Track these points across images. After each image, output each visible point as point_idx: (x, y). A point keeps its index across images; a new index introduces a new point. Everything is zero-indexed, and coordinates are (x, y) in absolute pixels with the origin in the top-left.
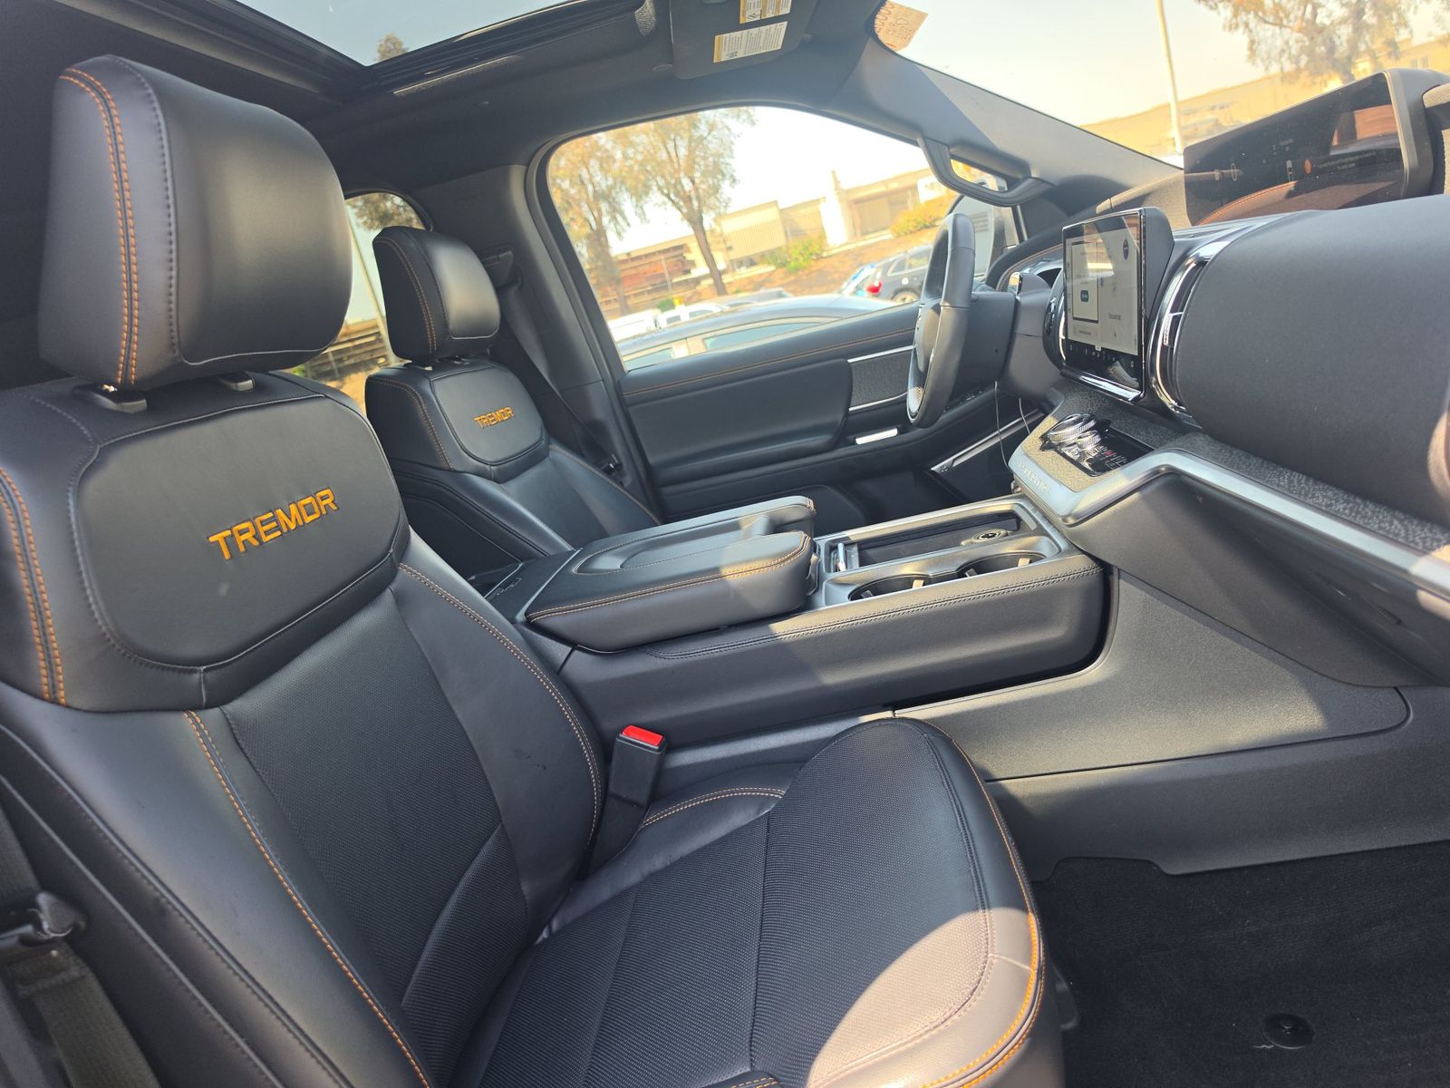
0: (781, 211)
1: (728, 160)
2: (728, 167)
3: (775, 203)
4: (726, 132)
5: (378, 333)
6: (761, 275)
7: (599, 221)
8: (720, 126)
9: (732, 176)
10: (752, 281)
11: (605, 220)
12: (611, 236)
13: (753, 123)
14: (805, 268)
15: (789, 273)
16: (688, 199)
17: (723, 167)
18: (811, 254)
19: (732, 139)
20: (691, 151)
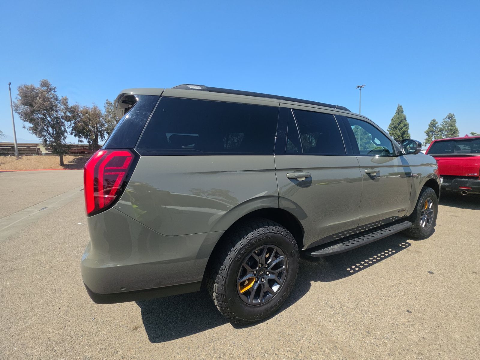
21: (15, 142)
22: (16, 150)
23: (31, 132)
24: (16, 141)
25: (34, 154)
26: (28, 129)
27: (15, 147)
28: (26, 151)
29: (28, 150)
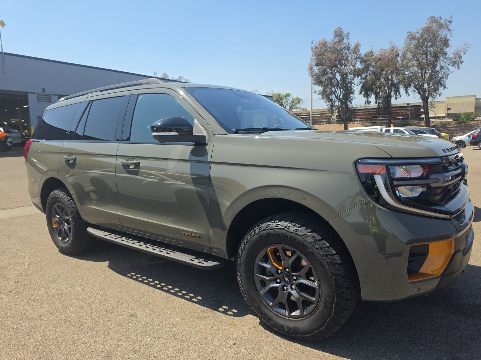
0: (476, 99)
1: (444, 80)
2: (444, 82)
3: (475, 96)
4: (447, 70)
5: (309, 115)
6: (446, 122)
7: (390, 93)
8: (445, 68)
9: (445, 86)
10: (442, 123)
11: (393, 93)
12: (393, 99)
13: (459, 69)
14: (465, 123)
15: (458, 123)
16: (424, 91)
17: (442, 82)
18: (470, 118)
19: (449, 73)
20: (431, 75)
21: (310, 109)
22: (311, 119)
23: (321, 96)
24: (312, 108)
25: (325, 123)
26: (318, 94)
27: (311, 115)
28: (320, 119)
29: (321, 118)
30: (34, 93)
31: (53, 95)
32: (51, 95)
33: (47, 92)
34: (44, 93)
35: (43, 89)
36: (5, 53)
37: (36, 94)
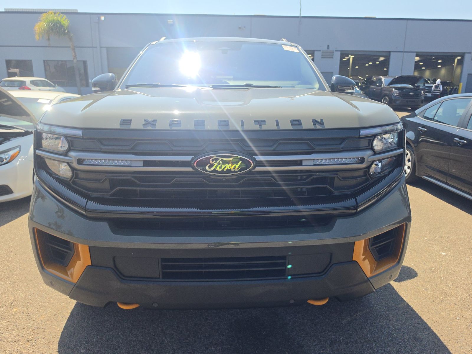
30: (320, 51)
31: (336, 51)
32: (333, 51)
33: (331, 49)
34: (328, 50)
35: (328, 46)
36: (302, 16)
37: (321, 51)
